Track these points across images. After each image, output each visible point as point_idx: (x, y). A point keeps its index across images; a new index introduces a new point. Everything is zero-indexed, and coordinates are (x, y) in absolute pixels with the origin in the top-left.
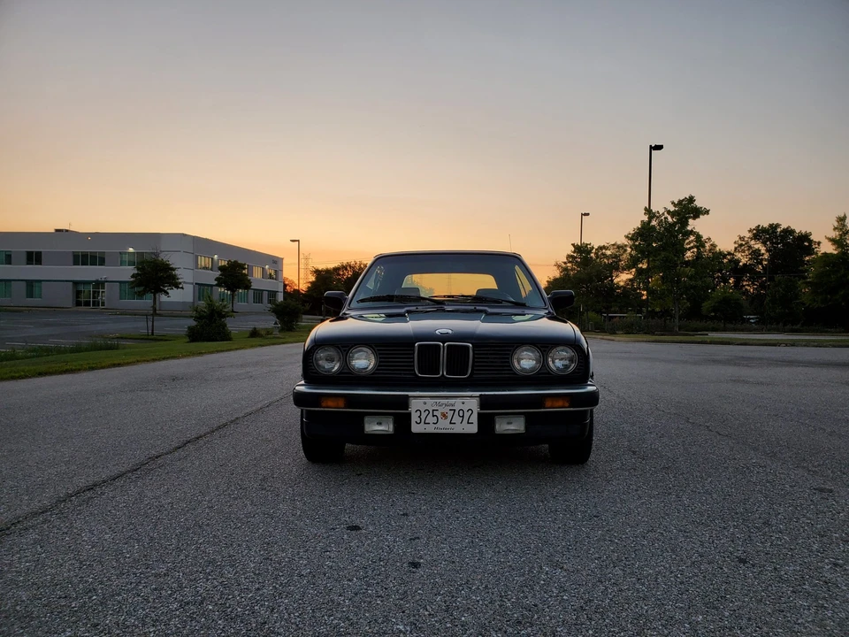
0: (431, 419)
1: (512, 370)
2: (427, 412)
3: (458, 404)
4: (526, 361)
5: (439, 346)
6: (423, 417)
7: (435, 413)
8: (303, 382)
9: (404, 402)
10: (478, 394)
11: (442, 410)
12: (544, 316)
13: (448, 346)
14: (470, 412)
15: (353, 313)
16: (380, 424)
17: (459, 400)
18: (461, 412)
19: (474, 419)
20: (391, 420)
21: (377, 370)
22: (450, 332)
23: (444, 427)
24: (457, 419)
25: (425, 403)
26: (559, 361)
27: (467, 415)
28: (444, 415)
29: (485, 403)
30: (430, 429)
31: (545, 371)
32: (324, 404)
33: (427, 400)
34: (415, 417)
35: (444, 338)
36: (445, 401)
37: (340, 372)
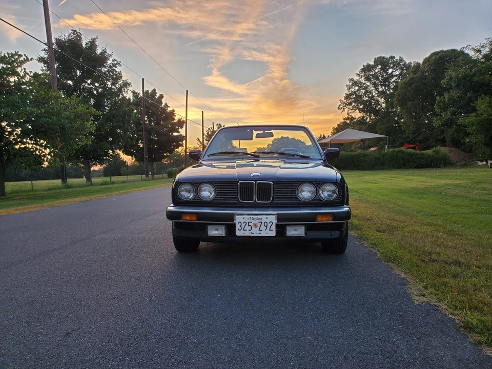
0: (247, 228)
1: (297, 198)
2: (245, 223)
3: (264, 219)
4: (306, 193)
5: (253, 183)
6: (243, 226)
7: (250, 224)
8: (172, 205)
9: (231, 218)
10: (276, 212)
11: (254, 222)
12: (320, 165)
13: (258, 183)
14: (271, 223)
15: (205, 163)
16: (217, 230)
17: (264, 217)
18: (265, 224)
19: (274, 228)
20: (223, 227)
21: (216, 198)
22: (260, 175)
23: (255, 232)
24: (263, 228)
25: (244, 218)
26: (326, 193)
27: (269, 225)
28: (255, 225)
29: (280, 218)
30: (247, 233)
31: (318, 199)
32: (184, 218)
33: (245, 216)
34: (238, 227)
35: (256, 179)
36: (256, 217)
37: (194, 199)
